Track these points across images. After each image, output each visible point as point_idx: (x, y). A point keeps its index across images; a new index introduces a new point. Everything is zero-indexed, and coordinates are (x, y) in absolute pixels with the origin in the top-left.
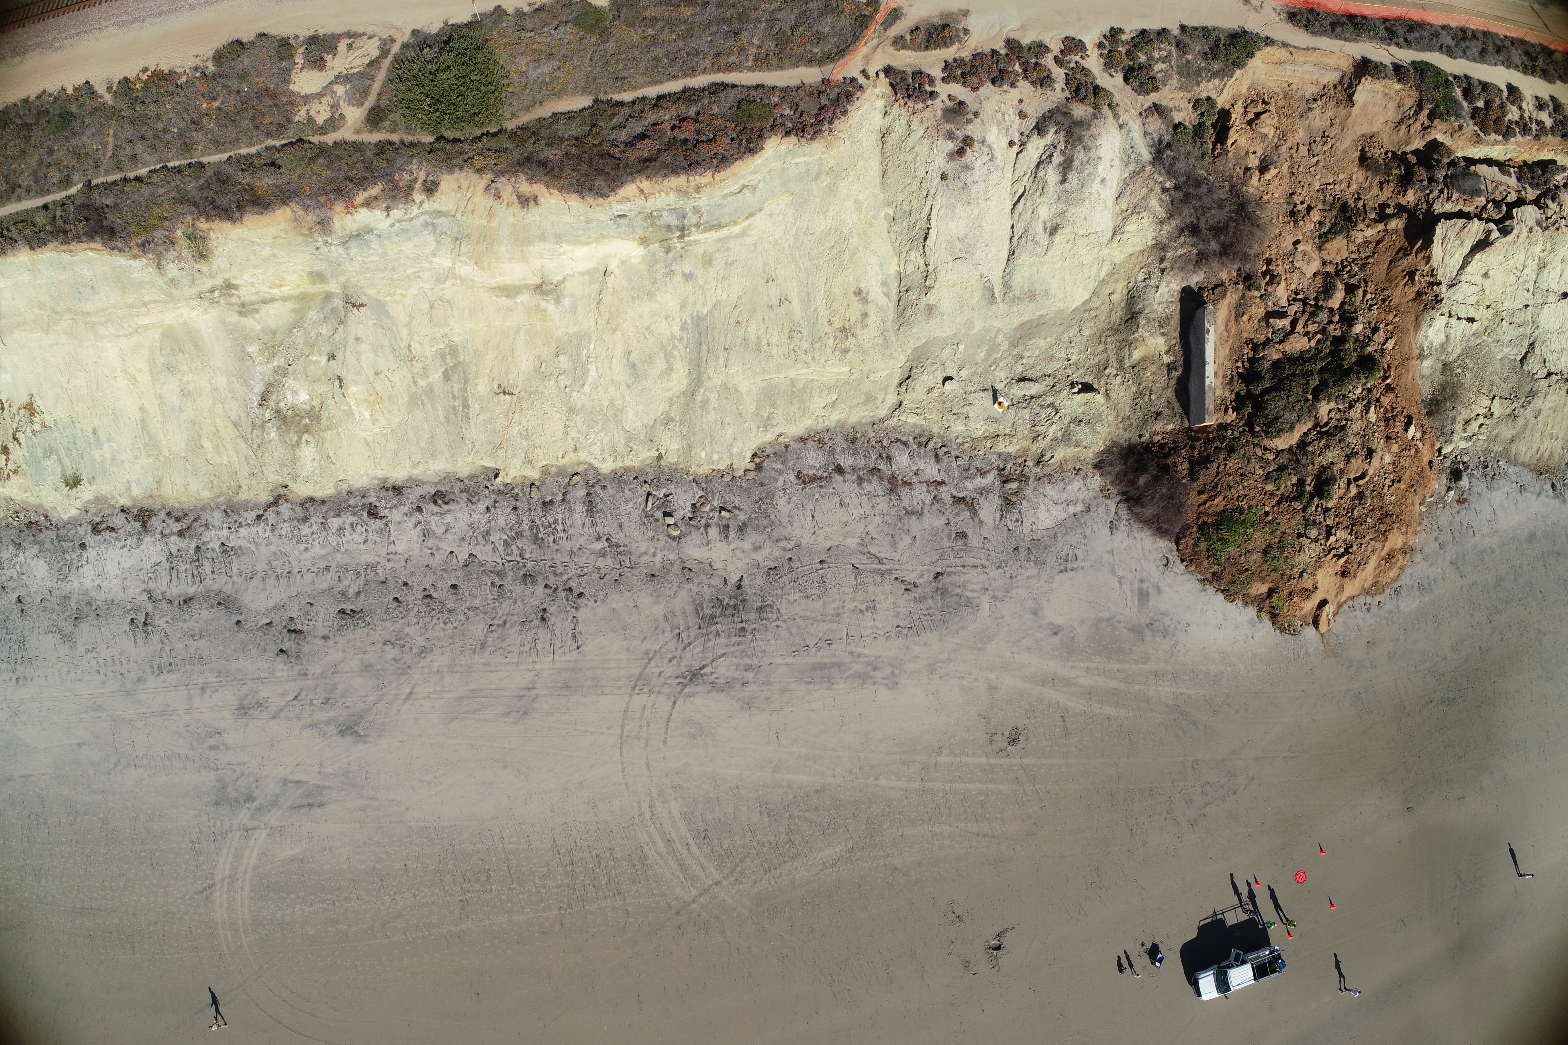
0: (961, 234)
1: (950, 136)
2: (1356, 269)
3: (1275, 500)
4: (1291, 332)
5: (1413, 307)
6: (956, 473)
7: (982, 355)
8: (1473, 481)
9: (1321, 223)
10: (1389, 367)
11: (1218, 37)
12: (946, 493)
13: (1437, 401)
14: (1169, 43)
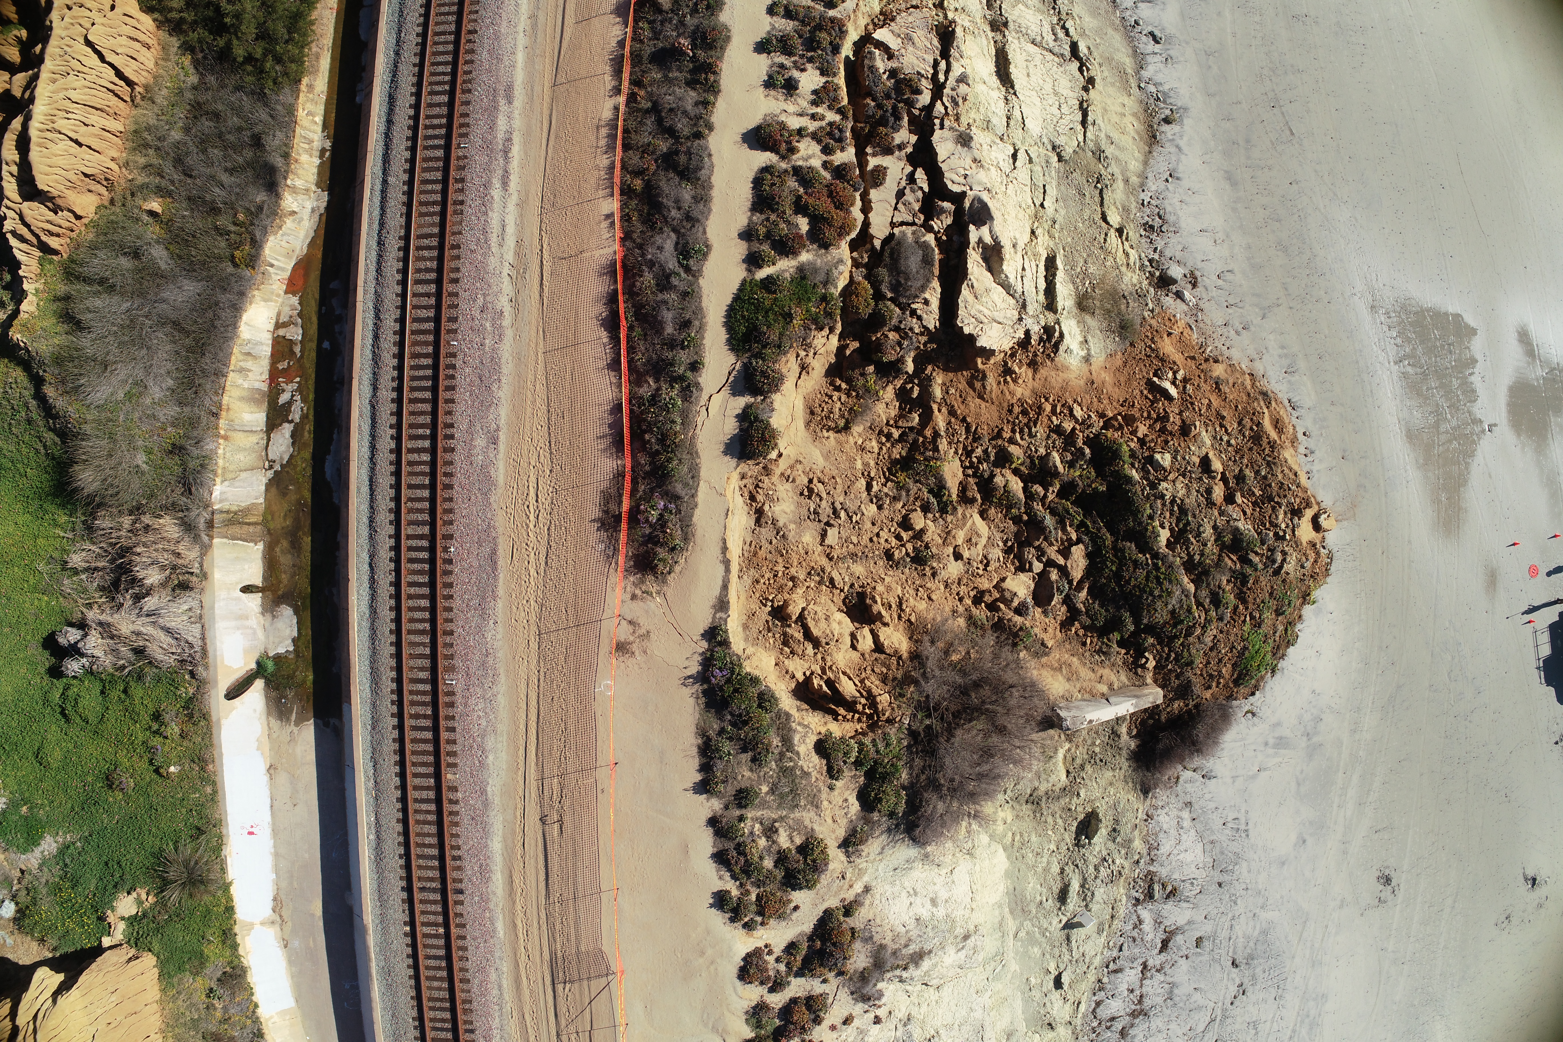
2: (979, 451)
3: (1241, 607)
4: (1064, 571)
5: (1043, 372)
6: (1137, 951)
7: (1036, 951)
8: (1168, 253)
9: (926, 508)
10: (1102, 415)
11: (722, 731)
12: (1155, 960)
13: (1122, 327)
14: (741, 819)
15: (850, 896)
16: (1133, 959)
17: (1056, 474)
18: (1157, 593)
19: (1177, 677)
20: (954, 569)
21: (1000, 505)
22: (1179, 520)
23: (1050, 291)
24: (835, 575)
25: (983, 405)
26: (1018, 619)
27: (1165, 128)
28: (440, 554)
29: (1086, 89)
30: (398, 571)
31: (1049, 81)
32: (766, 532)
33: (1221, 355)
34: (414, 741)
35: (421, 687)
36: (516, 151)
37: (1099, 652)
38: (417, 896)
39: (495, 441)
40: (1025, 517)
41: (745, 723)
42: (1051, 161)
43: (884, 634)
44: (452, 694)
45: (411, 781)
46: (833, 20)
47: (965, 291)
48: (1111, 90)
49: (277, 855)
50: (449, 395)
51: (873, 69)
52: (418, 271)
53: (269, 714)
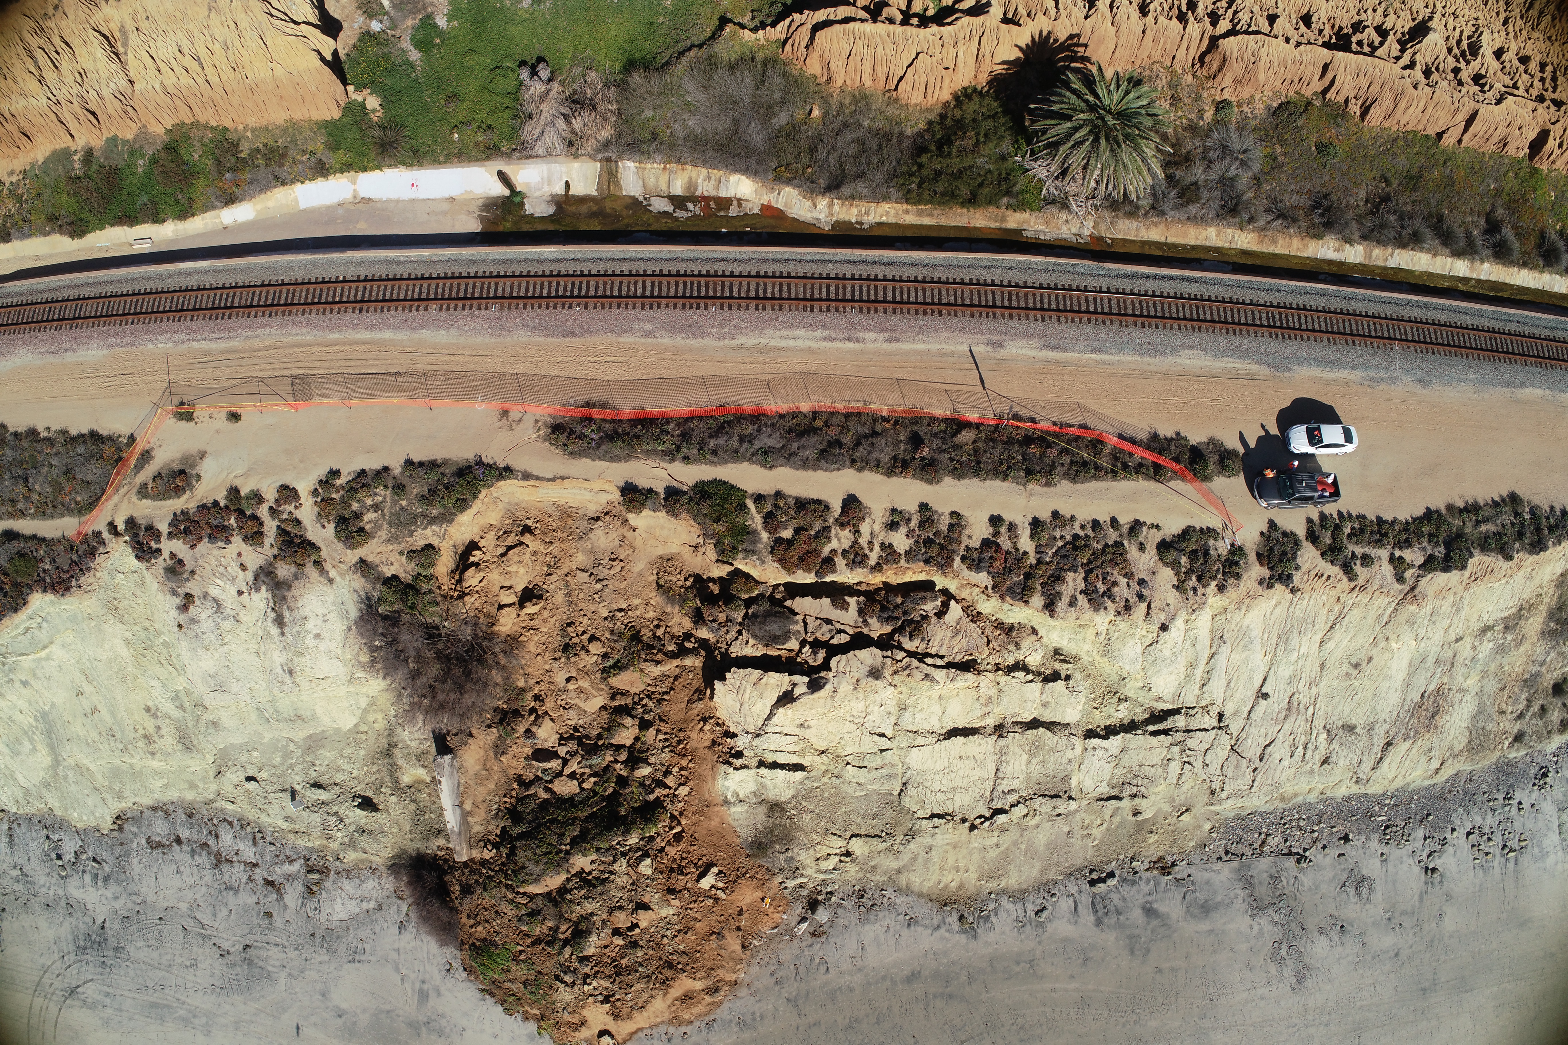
0: (212, 672)
1: (174, 593)
2: (651, 704)
3: (529, 941)
4: (560, 774)
5: (709, 754)
6: (268, 858)
7: (278, 760)
8: (840, 911)
9: (605, 656)
10: (681, 814)
11: (443, 474)
12: (259, 874)
13: (760, 844)
14: (386, 487)
15: (328, 566)
16: (262, 855)
17: (633, 769)
18: (538, 851)
19: (477, 881)
20: (560, 678)
21: (611, 721)
22: (598, 879)
23: (774, 766)
24: (554, 578)
25: (684, 705)
26: (521, 729)
27: (955, 917)
28: (576, 301)
29: (964, 820)
30: (567, 276)
31: (964, 784)
32: (584, 524)
33: (752, 956)
34: (459, 285)
35: (492, 290)
36: (850, 345)
37: (499, 810)
38: (361, 285)
39: (647, 336)
40: (600, 743)
41: (447, 488)
42: (893, 781)
43: (511, 612)
44: (486, 308)
45: (433, 283)
46: (950, 559)
47: (757, 673)
48: (976, 856)
49: (398, 201)
50: (679, 305)
51: (924, 600)
52: (765, 285)
53: (488, 199)
